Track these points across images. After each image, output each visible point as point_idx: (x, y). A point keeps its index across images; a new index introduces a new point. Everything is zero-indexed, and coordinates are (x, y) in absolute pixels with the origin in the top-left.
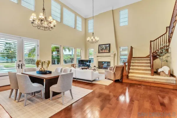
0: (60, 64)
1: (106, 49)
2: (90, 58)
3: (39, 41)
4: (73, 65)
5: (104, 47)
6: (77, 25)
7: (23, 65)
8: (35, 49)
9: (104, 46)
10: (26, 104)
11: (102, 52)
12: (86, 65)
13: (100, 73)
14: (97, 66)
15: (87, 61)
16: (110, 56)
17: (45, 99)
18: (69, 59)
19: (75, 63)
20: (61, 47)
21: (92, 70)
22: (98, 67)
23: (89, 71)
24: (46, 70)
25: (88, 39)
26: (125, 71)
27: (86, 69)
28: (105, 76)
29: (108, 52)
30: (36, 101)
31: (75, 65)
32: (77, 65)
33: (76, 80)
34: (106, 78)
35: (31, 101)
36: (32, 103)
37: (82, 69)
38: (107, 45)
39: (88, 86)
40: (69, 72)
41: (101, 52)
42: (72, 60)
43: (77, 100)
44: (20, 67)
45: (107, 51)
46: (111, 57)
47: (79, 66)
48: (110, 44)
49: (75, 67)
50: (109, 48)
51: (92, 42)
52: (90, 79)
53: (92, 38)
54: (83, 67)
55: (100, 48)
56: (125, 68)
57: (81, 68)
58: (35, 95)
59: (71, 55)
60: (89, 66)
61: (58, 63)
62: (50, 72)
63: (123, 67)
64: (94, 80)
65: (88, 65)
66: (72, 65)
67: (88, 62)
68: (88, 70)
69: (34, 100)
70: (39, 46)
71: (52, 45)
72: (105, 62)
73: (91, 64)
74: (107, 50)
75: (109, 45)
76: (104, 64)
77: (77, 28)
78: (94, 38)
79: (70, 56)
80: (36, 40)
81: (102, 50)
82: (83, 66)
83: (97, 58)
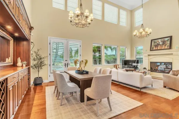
0: (101, 64)
1: (163, 44)
2: (137, 58)
3: (81, 41)
4: (116, 65)
5: (160, 42)
6: (121, 20)
7: (68, 64)
8: (78, 50)
9: (160, 40)
10: (62, 104)
11: (156, 49)
12: (132, 67)
13: (153, 78)
14: (148, 67)
15: (134, 61)
16: (172, 54)
17: (80, 102)
18: (112, 59)
19: (118, 64)
20: (102, 47)
21: (141, 72)
22: (150, 69)
23: (136, 74)
24: (84, 70)
25: (134, 33)
27: (132, 70)
28: (164, 83)
29: (169, 48)
30: (72, 102)
31: (117, 66)
32: (121, 66)
33: (118, 83)
34: (165, 87)
35: (67, 101)
36: (67, 103)
37: (127, 71)
38: (166, 39)
39: (135, 95)
40: (108, 74)
41: (154, 49)
42: (115, 60)
43: (117, 114)
44: (66, 66)
45: (166, 47)
46: (174, 55)
47: (123, 68)
48: (171, 37)
49: (118, 68)
50: (169, 42)
51: (141, 37)
52: (138, 85)
53: (141, 30)
54: (128, 69)
55: (152, 45)
57: (125, 69)
58: (72, 95)
59: (114, 55)
60: (136, 68)
61: (100, 64)
62: (87, 73)
64: (145, 88)
65: (135, 66)
66: (114, 65)
67: (135, 63)
68: (134, 73)
69: (71, 100)
70: (81, 46)
71: (93, 44)
72: (161, 63)
73: (139, 64)
74: (165, 46)
75: (169, 38)
76: (159, 66)
77: (121, 24)
78: (144, 30)
79: (113, 57)
80: (79, 41)
81: (156, 46)
82: (128, 67)
83: (148, 58)
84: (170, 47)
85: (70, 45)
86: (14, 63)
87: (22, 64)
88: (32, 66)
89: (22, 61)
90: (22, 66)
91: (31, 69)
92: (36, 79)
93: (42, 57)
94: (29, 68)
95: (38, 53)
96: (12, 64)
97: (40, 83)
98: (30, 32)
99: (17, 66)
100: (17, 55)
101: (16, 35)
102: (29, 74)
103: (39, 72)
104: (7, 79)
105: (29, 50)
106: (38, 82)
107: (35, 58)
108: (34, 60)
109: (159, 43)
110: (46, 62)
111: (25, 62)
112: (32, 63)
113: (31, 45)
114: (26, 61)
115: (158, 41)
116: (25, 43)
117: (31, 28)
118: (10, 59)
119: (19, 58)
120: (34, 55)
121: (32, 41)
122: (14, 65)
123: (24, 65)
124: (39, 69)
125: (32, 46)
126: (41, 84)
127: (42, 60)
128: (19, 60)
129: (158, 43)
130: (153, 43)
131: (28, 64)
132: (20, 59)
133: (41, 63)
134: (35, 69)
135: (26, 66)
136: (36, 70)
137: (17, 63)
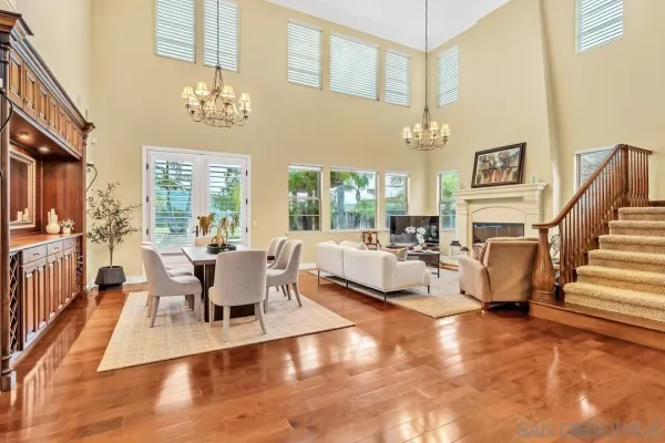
0: (320, 228)
1: (503, 168)
3: (249, 157)
4: (369, 233)
5: (497, 160)
6: (388, 84)
9: (496, 154)
11: (487, 181)
14: (466, 240)
16: (520, 199)
19: (379, 229)
20: (322, 173)
26: (541, 267)
28: (461, 281)
29: (516, 179)
31: (374, 236)
33: (345, 285)
34: (463, 293)
38: (512, 152)
41: (482, 182)
45: (510, 179)
46: (528, 202)
48: (523, 147)
50: (516, 163)
52: (379, 286)
55: (478, 167)
56: (542, 251)
61: (317, 228)
63: (536, 247)
66: (363, 233)
70: (249, 173)
71: (291, 167)
72: (504, 226)
74: (509, 172)
75: (518, 149)
80: (243, 156)
81: (487, 173)
83: (468, 210)
84: (519, 177)
85: (212, 169)
86: (38, 222)
87: (62, 228)
88: (90, 234)
89: (59, 220)
90: (61, 232)
91: (88, 243)
92: (102, 272)
93: (122, 209)
94: (80, 240)
95: (111, 195)
96: (33, 226)
97: (115, 281)
98: (85, 137)
99: (47, 233)
100: (46, 201)
101: (44, 149)
102: (81, 254)
103: (111, 249)
104: (20, 253)
105: (80, 190)
106: (109, 281)
107: (101, 209)
108: (98, 215)
109: (495, 163)
110: (133, 223)
111: (70, 222)
112: (90, 224)
113: (88, 175)
114: (73, 219)
115: (493, 158)
116: (70, 167)
117: (86, 127)
118: (26, 214)
119: (53, 211)
120: (98, 200)
121: (91, 163)
122: (40, 229)
123: (67, 231)
124: (111, 241)
125: (89, 177)
126: (118, 286)
127: (122, 216)
128: (52, 216)
129: (492, 162)
130: (479, 162)
131: (78, 227)
132: (56, 213)
133: (118, 224)
134: (100, 241)
135: (73, 232)
136: (105, 245)
137: (47, 223)
